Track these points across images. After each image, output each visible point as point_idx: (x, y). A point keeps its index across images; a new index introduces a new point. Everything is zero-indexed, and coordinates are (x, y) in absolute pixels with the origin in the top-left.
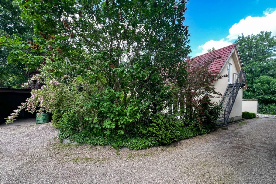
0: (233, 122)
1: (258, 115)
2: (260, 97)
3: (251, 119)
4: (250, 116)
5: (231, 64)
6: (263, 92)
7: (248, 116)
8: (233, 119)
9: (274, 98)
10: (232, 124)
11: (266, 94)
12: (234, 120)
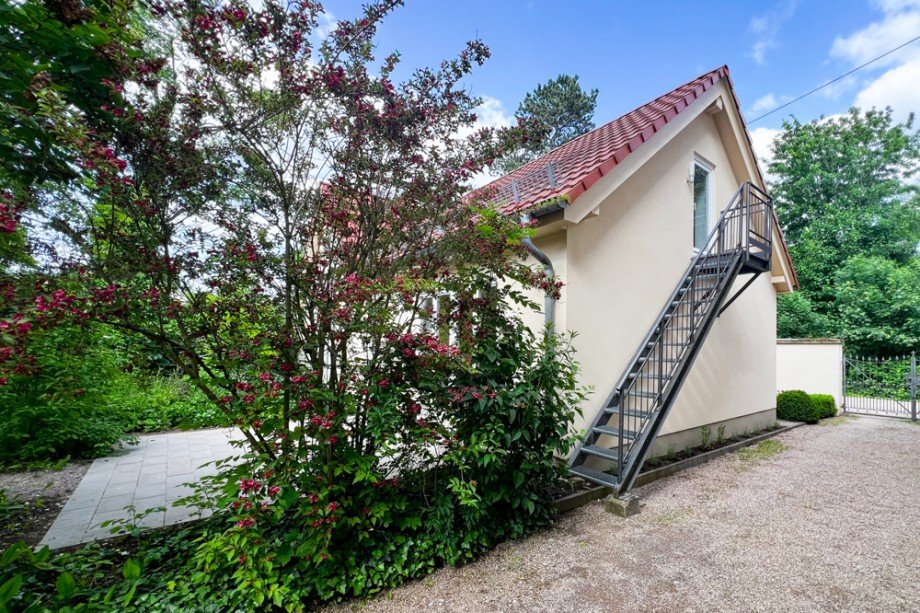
0: (720, 444)
1: (844, 407)
2: (856, 333)
3: (814, 422)
4: (811, 411)
5: (714, 167)
6: (863, 314)
7: (800, 410)
8: (721, 431)
9: (902, 336)
10: (706, 461)
11: (876, 322)
12: (727, 435)
